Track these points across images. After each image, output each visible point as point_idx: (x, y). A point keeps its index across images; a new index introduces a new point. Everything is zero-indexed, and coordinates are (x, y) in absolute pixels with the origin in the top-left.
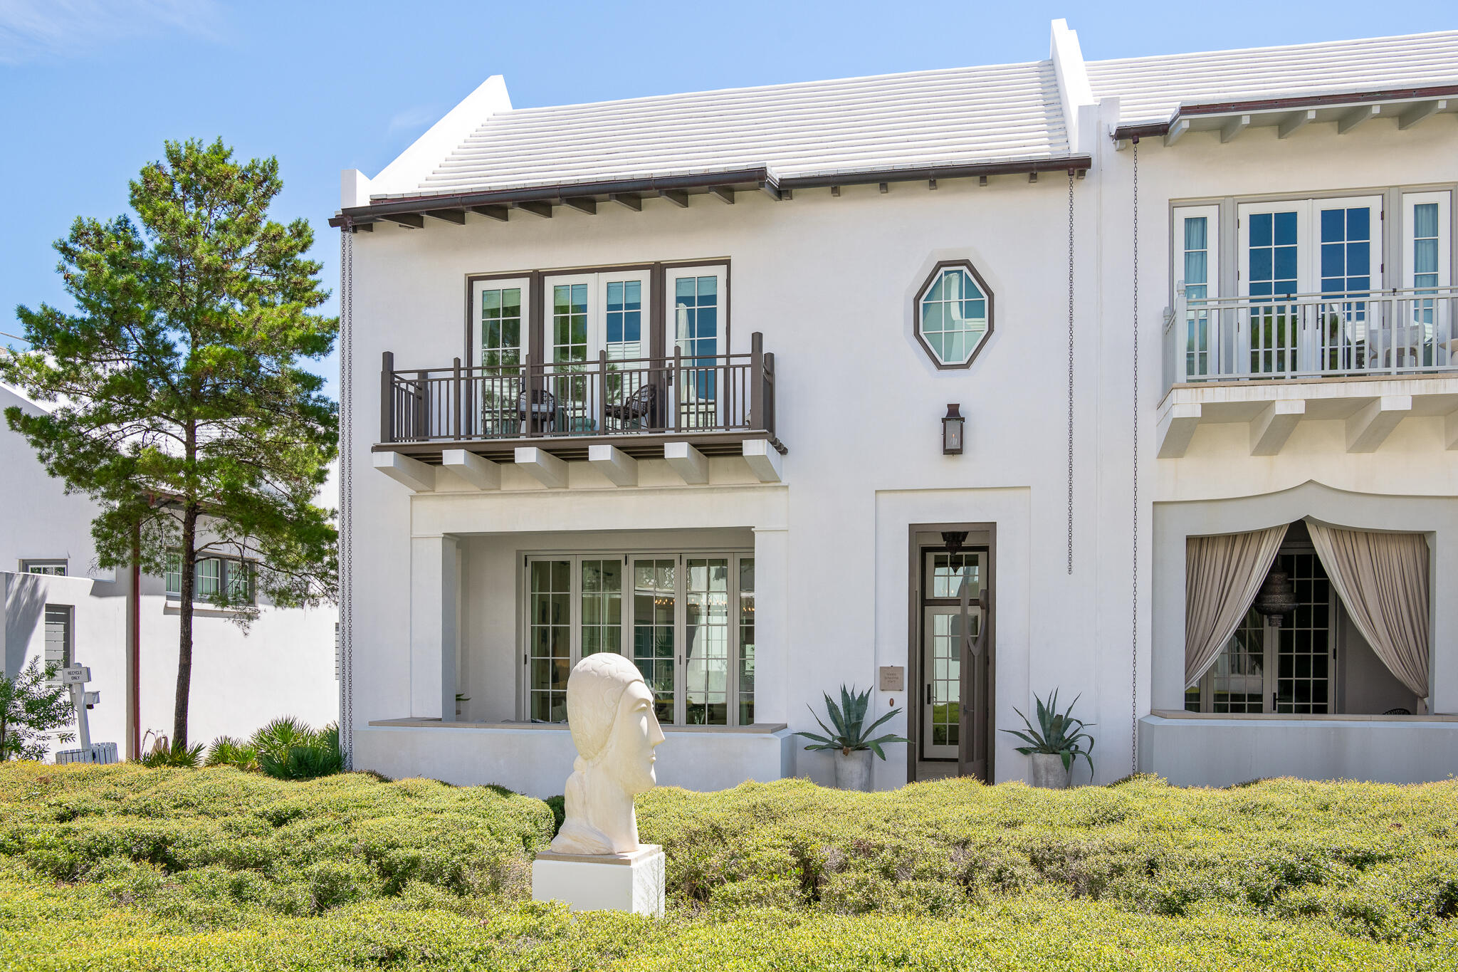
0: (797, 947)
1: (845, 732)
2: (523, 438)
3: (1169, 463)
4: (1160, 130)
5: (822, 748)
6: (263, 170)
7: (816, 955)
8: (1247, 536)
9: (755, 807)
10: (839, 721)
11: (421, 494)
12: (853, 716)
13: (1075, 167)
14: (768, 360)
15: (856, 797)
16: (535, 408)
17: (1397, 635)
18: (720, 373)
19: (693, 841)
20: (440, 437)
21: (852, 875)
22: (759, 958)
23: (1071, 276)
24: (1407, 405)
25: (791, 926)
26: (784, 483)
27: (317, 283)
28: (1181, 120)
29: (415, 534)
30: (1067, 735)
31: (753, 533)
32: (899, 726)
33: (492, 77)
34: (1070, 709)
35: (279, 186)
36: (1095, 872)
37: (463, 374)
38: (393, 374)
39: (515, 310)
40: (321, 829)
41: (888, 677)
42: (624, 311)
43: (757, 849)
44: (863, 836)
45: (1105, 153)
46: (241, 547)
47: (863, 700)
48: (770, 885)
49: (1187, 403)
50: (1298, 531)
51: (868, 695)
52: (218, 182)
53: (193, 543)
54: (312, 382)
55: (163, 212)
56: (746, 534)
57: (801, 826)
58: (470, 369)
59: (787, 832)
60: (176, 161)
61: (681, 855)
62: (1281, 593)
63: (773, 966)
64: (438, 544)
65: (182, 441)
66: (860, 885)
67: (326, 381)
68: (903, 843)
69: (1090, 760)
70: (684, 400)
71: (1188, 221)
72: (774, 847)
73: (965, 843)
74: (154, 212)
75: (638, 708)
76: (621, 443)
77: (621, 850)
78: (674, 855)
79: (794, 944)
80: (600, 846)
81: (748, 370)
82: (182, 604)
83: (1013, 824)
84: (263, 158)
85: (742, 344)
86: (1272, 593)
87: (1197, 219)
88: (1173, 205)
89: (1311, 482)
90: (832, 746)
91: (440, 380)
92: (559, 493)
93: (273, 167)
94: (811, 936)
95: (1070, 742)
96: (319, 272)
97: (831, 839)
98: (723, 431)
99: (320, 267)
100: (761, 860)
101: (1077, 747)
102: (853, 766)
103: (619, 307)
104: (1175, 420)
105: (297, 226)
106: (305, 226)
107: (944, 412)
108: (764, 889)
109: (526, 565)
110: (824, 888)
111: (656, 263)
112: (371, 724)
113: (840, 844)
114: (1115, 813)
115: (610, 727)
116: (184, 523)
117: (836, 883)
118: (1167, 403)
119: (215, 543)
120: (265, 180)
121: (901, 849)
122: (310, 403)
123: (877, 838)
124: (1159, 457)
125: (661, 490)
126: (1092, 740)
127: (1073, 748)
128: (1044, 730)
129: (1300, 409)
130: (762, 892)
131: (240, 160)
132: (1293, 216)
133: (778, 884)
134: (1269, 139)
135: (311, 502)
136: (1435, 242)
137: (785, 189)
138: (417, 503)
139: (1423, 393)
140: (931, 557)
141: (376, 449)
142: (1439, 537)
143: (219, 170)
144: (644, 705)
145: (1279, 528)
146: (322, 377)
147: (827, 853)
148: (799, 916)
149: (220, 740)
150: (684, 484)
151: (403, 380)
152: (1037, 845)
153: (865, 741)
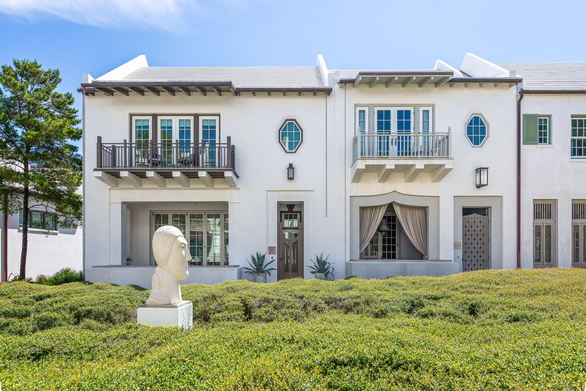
0: (243, 337)
1: (258, 267)
2: (149, 168)
3: (355, 184)
4: (352, 82)
5: (251, 272)
6: (54, 73)
7: (252, 340)
8: (376, 207)
9: (228, 288)
10: (256, 263)
11: (113, 188)
12: (261, 262)
13: (327, 91)
14: (233, 147)
15: (263, 285)
16: (153, 159)
17: (418, 236)
18: (217, 149)
19: (205, 301)
20: (119, 167)
21: (263, 309)
22: (226, 342)
23: (326, 125)
24: (422, 167)
25: (241, 328)
26: (238, 187)
27: (76, 116)
28: (359, 77)
29: (111, 202)
30: (326, 267)
31: (228, 203)
32: (275, 265)
33: (141, 55)
34: (327, 259)
35: (60, 80)
36: (349, 305)
37: (128, 145)
38: (101, 144)
39: (147, 127)
40: (56, 302)
41: (271, 250)
42: (185, 129)
43: (228, 302)
44: (267, 296)
45: (336, 88)
46: (46, 206)
47: (263, 257)
48: (232, 314)
49: (361, 164)
50: (390, 206)
51: (265, 255)
52: (35, 74)
53: (27, 205)
54: (74, 149)
55: (10, 80)
56: (225, 204)
57: (244, 293)
58: (131, 143)
59: (239, 295)
60: (17, 65)
61: (201, 306)
62: (385, 225)
63: (232, 346)
64: (120, 205)
65: (22, 168)
66: (266, 313)
67: (78, 148)
68: (281, 298)
69: (333, 275)
70: (205, 161)
71: (360, 111)
72: (234, 301)
73: (302, 297)
74: (6, 80)
75: (181, 246)
76: (184, 171)
77: (174, 303)
78: (198, 306)
79: (242, 336)
80: (166, 301)
81: (226, 149)
82: (23, 228)
83: (316, 291)
84: (53, 69)
85: (224, 140)
86: (382, 226)
87: (362, 111)
88: (356, 106)
89: (394, 191)
90: (255, 272)
91: (119, 147)
92: (162, 189)
93: (57, 72)
94: (250, 331)
95: (327, 269)
96: (77, 113)
97: (255, 297)
98: (218, 168)
99: (77, 111)
100: (229, 305)
101: (329, 271)
102: (261, 277)
103: (183, 128)
104: (358, 169)
105: (68, 95)
106: (71, 95)
107: (288, 166)
108: (230, 315)
109: (153, 215)
110: (253, 314)
111: (195, 114)
112: (93, 267)
113: (258, 299)
114: (349, 287)
115: (170, 254)
116: (24, 198)
117: (257, 312)
118: (355, 165)
119: (36, 205)
120: (54, 77)
121: (280, 300)
122: (73, 156)
123: (271, 296)
124: (352, 182)
125: (198, 189)
126: (333, 269)
127: (327, 271)
128: (319, 266)
129: (393, 167)
130: (229, 316)
131: (44, 68)
132: (389, 111)
133: (235, 313)
134: (383, 87)
135: (75, 193)
136: (428, 122)
137: (238, 92)
138: (111, 191)
139: (427, 164)
140: (283, 214)
141: (95, 170)
142: (430, 208)
143: (35, 70)
144: (183, 245)
145: (385, 205)
146: (77, 146)
147: (254, 302)
148: (243, 324)
149: (40, 276)
150: (205, 187)
151: (104, 147)
152: (326, 297)
153: (264, 270)
